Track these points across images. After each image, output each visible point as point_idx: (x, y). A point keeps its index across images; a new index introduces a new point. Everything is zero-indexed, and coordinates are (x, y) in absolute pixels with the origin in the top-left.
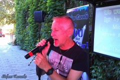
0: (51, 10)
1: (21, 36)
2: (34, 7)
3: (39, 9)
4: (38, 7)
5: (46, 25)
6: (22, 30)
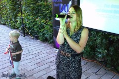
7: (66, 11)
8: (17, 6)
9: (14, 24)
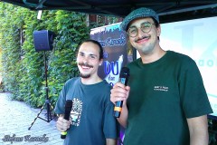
0: (64, 28)
1: (11, 76)
2: (34, 22)
3: (42, 25)
4: (41, 21)
5: (57, 53)
6: (14, 64)
7: (115, 72)
8: (43, 68)
9: (35, 99)
